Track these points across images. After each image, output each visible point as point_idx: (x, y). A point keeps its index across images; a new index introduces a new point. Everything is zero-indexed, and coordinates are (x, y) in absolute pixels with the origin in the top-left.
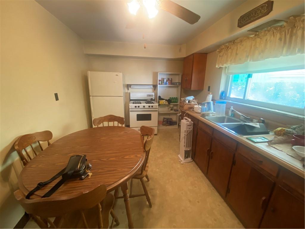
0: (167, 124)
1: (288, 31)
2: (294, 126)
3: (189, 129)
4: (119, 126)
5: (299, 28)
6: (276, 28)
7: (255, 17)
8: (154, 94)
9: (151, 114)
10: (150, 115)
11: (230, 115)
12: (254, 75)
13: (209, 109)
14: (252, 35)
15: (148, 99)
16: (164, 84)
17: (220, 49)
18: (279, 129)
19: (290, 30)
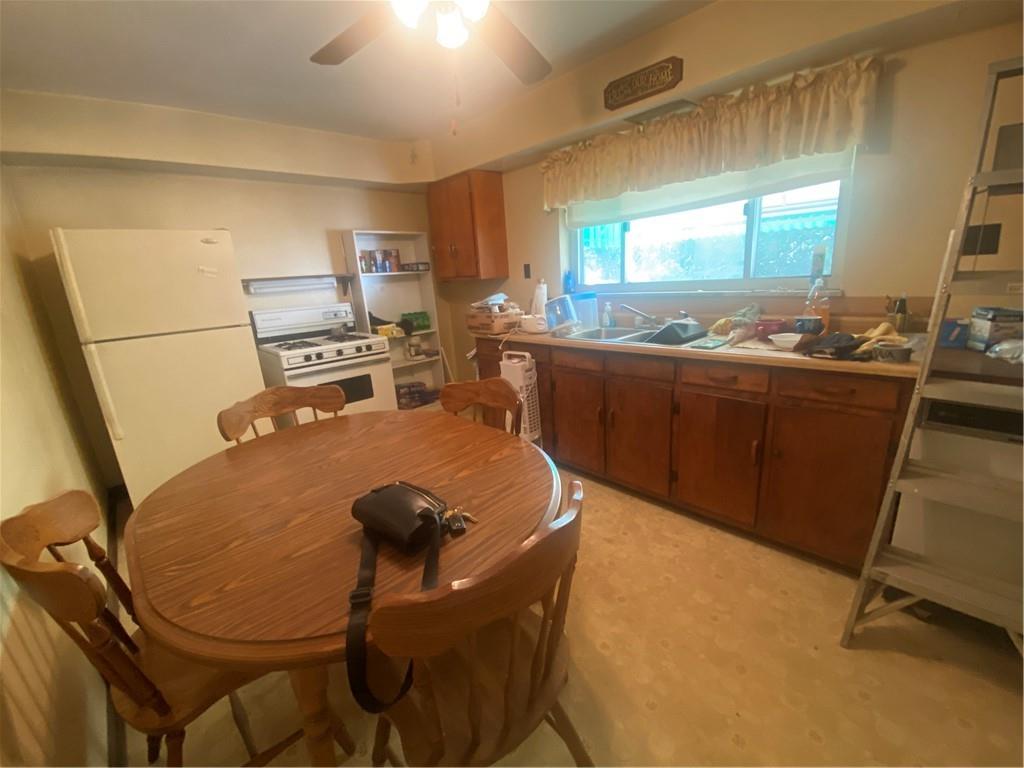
0: (413, 404)
1: (705, 123)
2: (743, 311)
3: (530, 378)
4: (320, 418)
5: (723, 119)
6: (680, 117)
7: (647, 89)
8: (349, 309)
9: (368, 376)
10: (367, 378)
11: (609, 323)
12: (634, 224)
13: (566, 315)
14: (626, 129)
15: (335, 326)
16: (377, 272)
17: (549, 160)
18: (722, 321)
19: (708, 123)
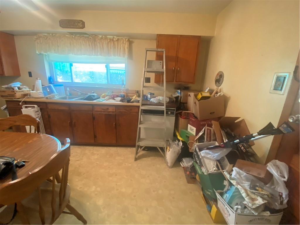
1: (93, 41)
2: (108, 92)
3: (38, 115)
5: (97, 42)
6: (85, 37)
11: (69, 95)
12: (74, 64)
14: (68, 35)
